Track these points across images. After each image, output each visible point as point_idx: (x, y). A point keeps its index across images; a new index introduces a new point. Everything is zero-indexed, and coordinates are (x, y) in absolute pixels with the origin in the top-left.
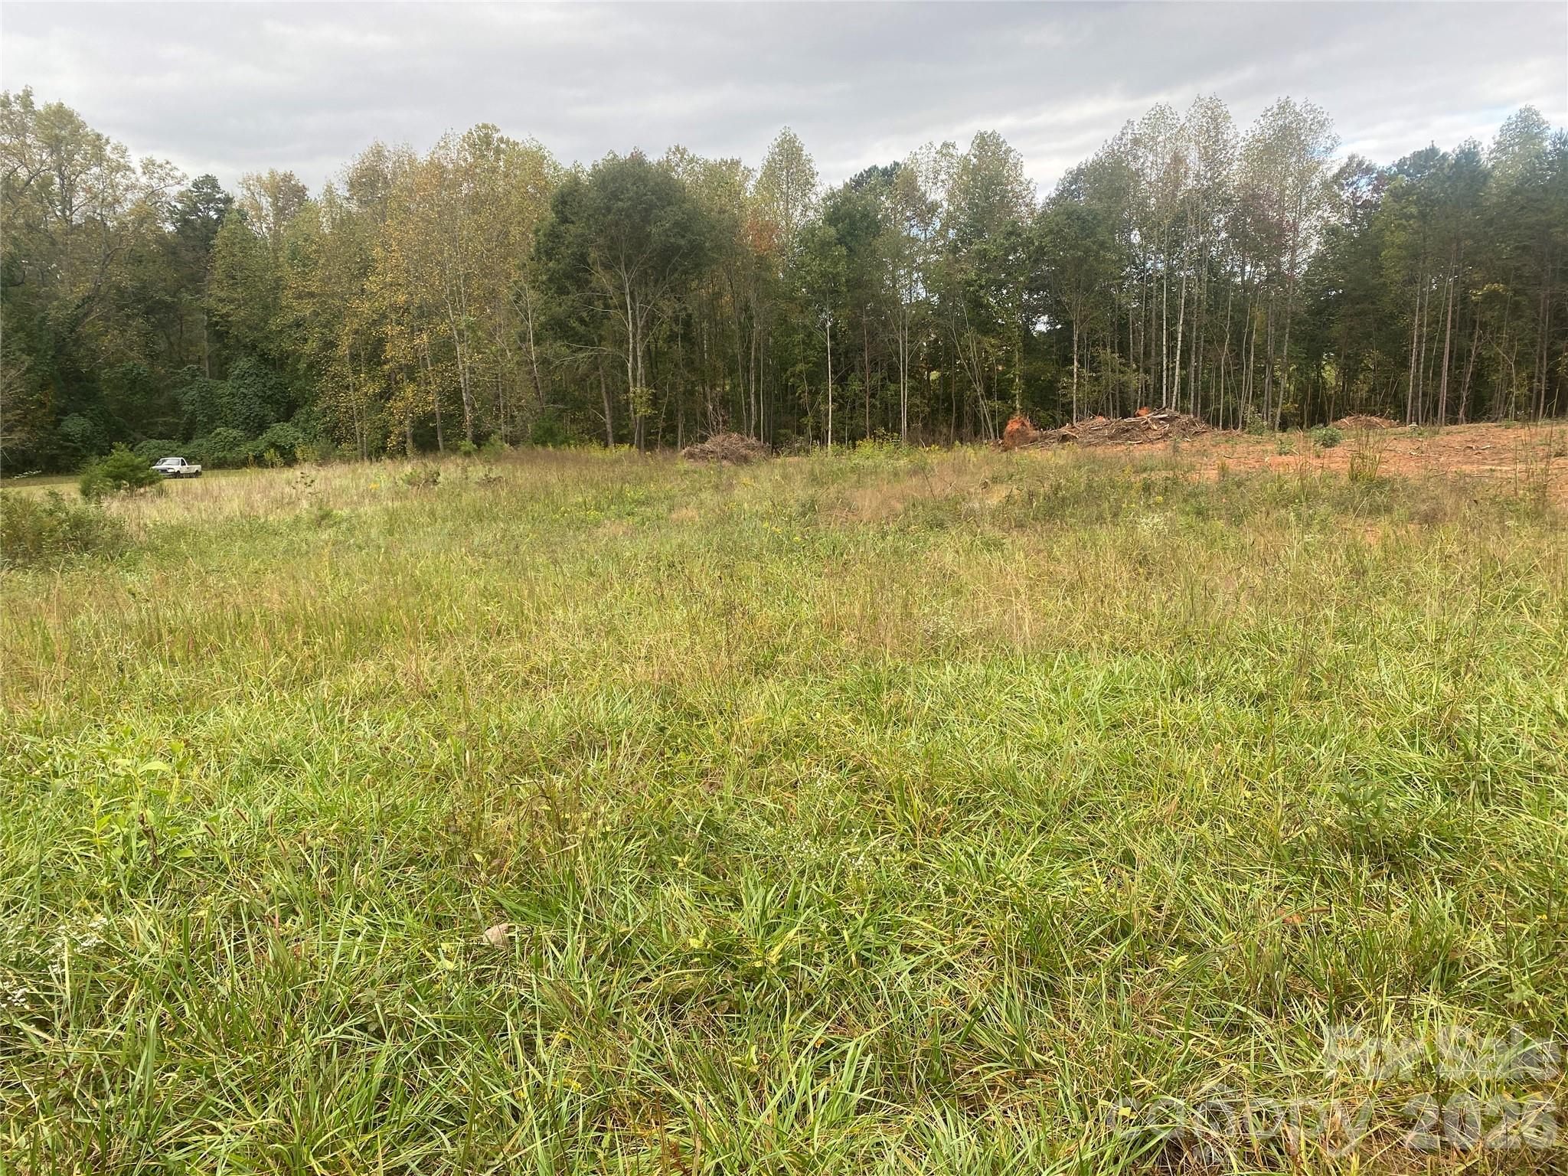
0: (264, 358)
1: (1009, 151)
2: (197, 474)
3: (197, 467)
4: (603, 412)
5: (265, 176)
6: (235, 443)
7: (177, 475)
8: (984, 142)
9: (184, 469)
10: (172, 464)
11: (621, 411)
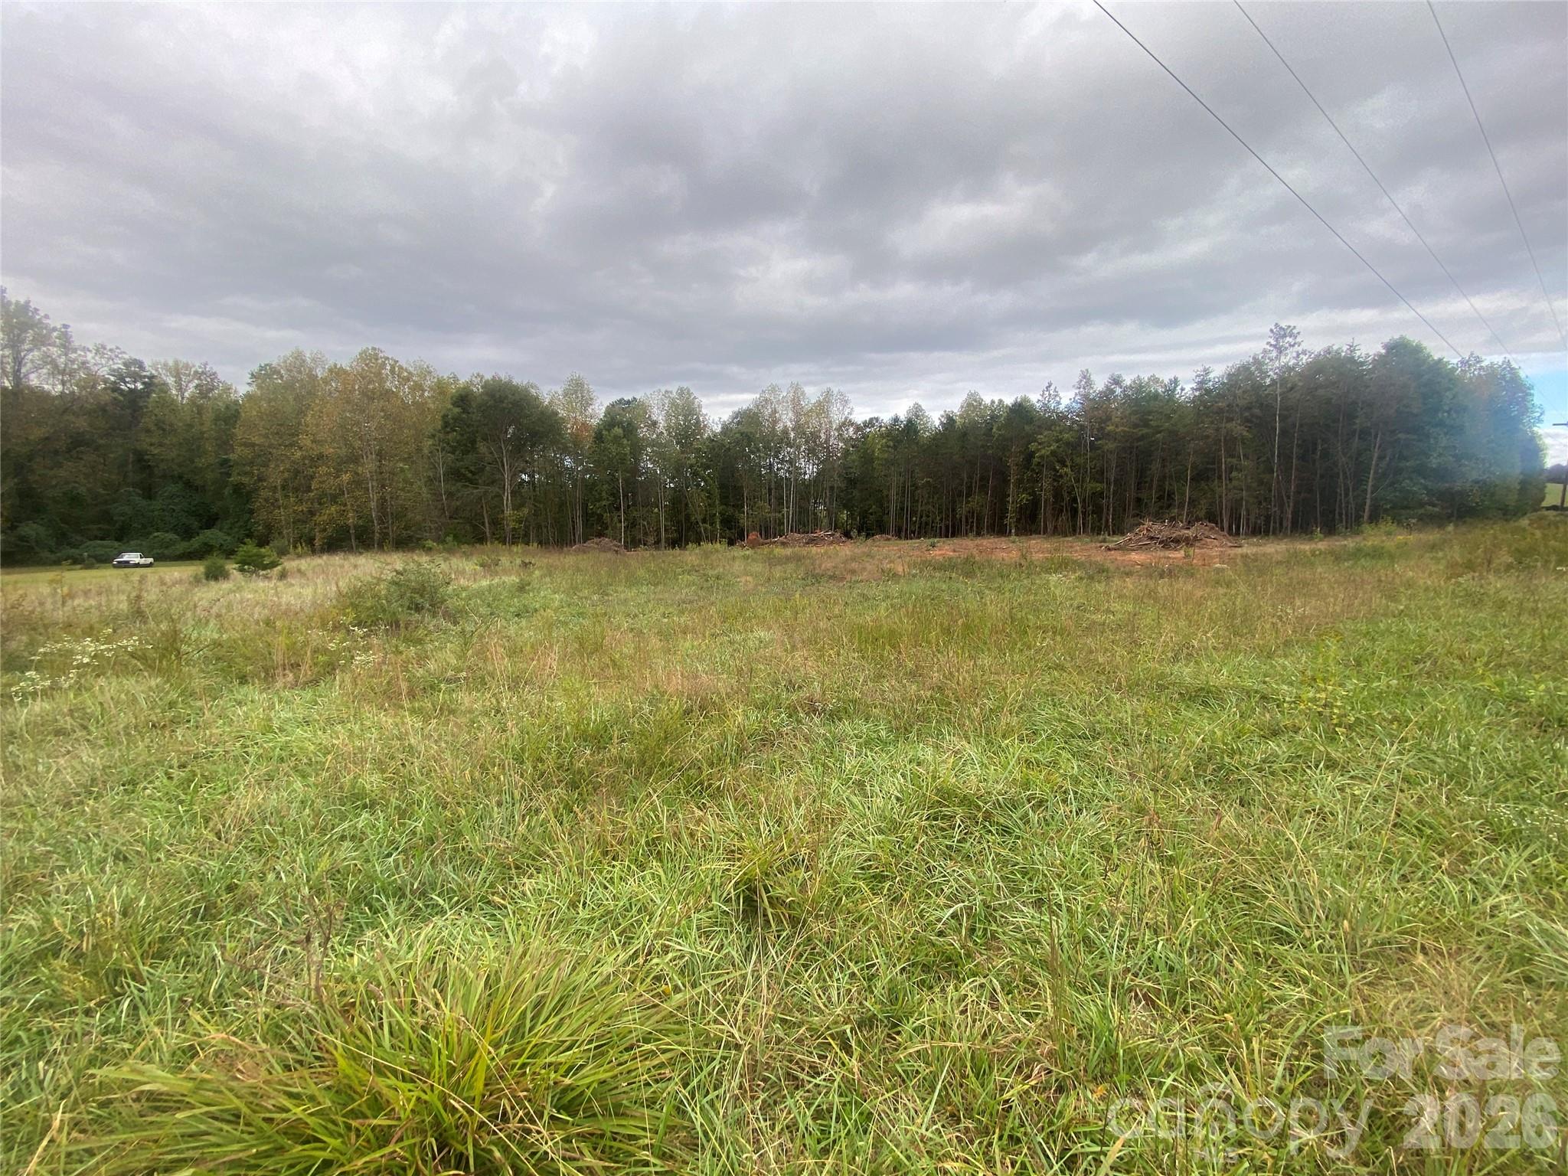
0: (188, 485)
1: (695, 398)
2: (150, 565)
3: (151, 560)
4: (483, 524)
5: (171, 363)
6: (172, 543)
7: (137, 565)
8: (681, 392)
9: (143, 561)
10: (134, 557)
11: (496, 523)
